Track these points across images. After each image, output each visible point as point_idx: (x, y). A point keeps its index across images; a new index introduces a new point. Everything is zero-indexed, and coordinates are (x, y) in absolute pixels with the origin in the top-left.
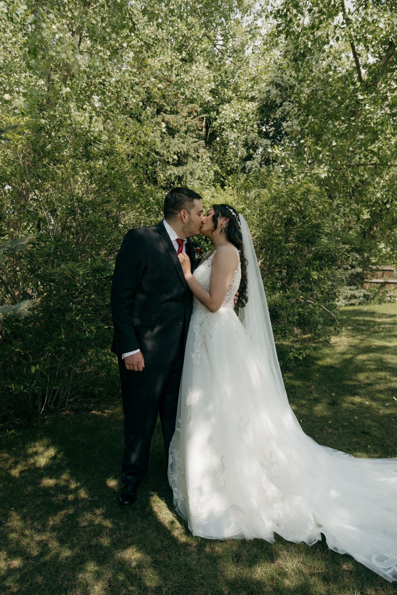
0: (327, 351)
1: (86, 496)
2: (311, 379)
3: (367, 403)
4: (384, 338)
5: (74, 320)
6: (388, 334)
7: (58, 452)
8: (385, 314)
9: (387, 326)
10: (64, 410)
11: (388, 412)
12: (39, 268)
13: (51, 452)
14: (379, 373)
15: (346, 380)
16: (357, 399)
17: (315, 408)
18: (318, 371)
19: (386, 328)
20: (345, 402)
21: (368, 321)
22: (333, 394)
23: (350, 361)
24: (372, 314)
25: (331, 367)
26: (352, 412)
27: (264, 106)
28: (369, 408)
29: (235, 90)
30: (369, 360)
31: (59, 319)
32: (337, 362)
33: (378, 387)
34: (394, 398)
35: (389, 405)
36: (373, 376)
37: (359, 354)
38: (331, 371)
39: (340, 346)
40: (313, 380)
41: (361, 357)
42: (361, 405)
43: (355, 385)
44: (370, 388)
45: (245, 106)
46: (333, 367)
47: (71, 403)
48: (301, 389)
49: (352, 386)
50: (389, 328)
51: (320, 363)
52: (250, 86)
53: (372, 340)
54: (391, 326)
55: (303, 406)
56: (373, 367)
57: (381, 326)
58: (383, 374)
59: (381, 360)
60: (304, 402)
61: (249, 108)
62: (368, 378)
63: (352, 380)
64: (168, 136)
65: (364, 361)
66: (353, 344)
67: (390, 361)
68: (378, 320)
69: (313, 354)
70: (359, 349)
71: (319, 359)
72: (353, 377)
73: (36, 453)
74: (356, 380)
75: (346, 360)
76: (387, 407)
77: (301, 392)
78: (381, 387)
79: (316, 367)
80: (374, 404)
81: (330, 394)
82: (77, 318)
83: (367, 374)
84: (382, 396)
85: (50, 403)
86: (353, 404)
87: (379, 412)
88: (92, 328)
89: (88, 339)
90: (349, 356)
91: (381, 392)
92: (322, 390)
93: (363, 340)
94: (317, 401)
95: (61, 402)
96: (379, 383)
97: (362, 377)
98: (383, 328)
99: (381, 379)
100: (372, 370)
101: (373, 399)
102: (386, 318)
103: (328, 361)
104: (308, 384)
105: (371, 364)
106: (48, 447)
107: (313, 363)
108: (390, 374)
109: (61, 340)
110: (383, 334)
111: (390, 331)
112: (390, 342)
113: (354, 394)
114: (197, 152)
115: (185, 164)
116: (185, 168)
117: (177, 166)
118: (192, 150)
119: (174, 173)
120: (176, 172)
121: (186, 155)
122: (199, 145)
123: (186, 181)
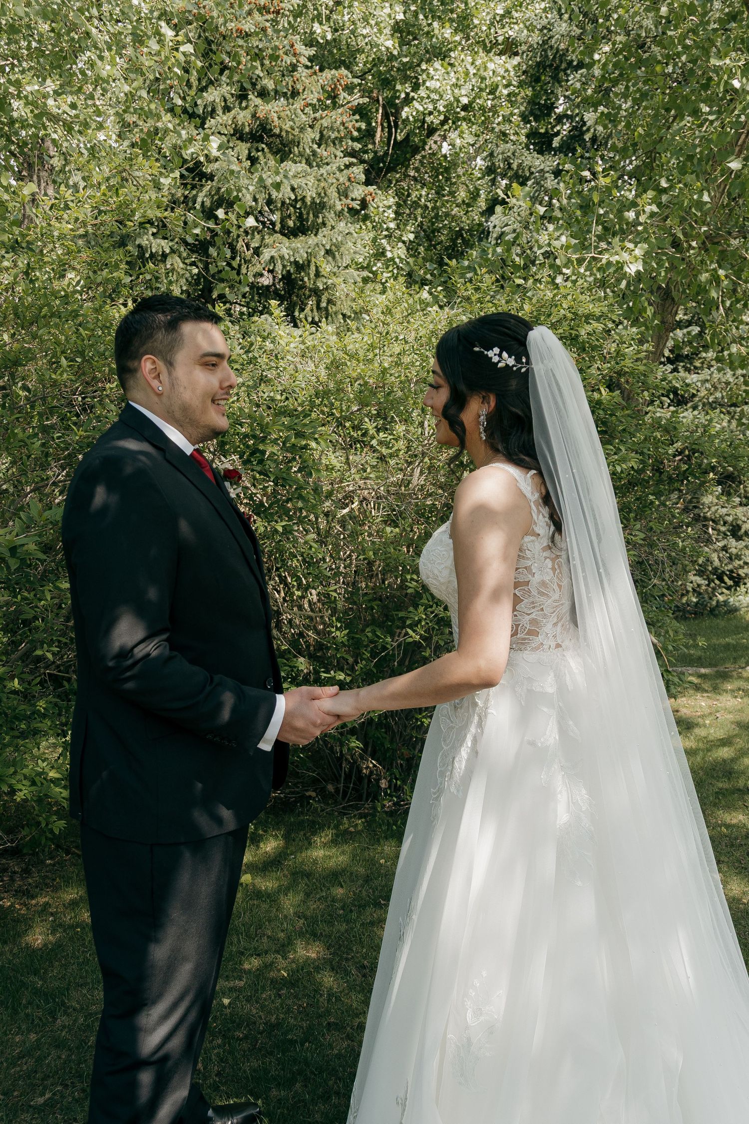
27: (538, 64)
29: (463, 24)
45: (486, 68)
52: (500, 11)
61: (494, 72)
64: (269, 155)
114: (346, 197)
115: (315, 229)
116: (312, 240)
117: (296, 236)
118: (333, 193)
119: (282, 258)
120: (285, 252)
121: (319, 207)
122: (349, 179)
123: (318, 275)
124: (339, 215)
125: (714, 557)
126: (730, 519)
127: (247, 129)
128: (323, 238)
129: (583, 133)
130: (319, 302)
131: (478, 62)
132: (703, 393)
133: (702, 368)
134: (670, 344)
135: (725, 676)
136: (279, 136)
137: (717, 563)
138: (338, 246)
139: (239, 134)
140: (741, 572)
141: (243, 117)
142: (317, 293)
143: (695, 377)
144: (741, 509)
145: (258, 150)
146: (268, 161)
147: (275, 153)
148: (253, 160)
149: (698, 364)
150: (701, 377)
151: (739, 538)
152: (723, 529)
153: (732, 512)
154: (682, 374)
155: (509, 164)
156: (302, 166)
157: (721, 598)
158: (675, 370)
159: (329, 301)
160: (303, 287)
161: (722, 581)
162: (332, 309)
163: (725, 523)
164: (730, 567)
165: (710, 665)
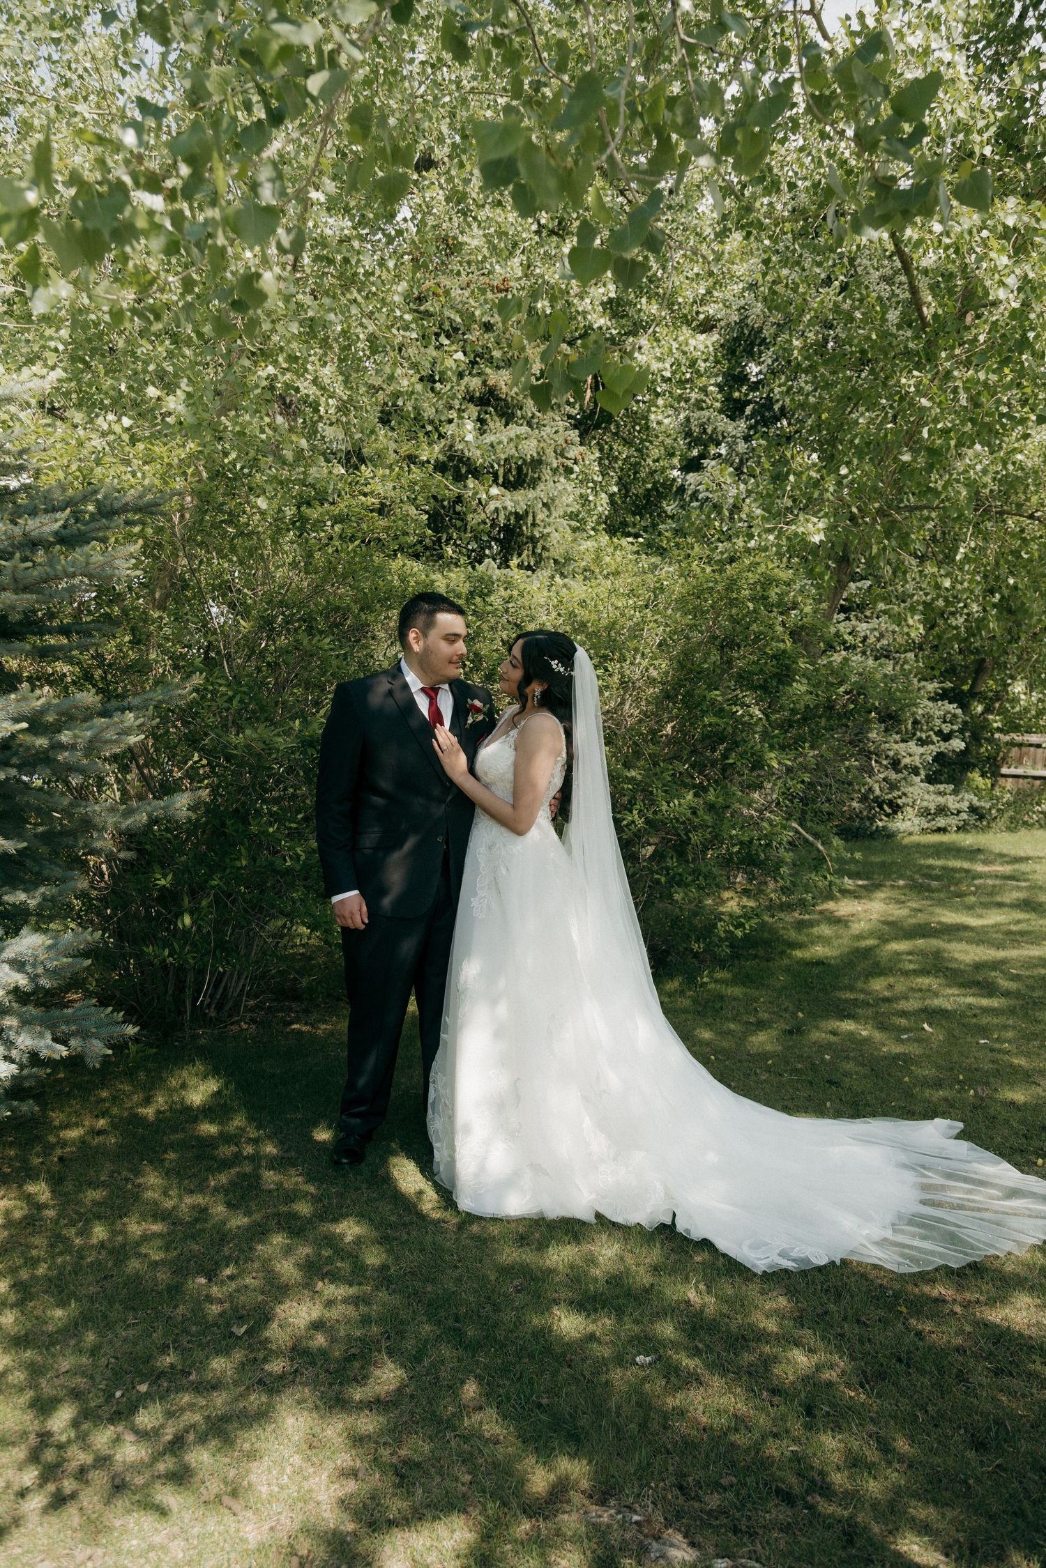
0: (825, 930)
1: (275, 1151)
2: (763, 985)
3: (864, 1033)
4: (970, 908)
5: (265, 833)
6: (984, 899)
7: (226, 1085)
8: (1001, 855)
9: (990, 882)
10: (238, 1022)
11: (897, 1049)
12: (206, 735)
13: (212, 1086)
14: (919, 980)
15: (841, 989)
16: (848, 1026)
17: (753, 1039)
18: (788, 970)
19: (985, 886)
20: (817, 1028)
21: (954, 870)
22: (800, 1015)
23: (867, 952)
24: (973, 853)
25: (819, 963)
26: (823, 1047)
27: (735, 339)
28: (866, 1040)
29: (668, 301)
30: (910, 953)
31: (237, 831)
32: (835, 953)
33: (903, 1005)
34: (925, 1026)
35: (909, 1039)
36: (901, 985)
37: (896, 938)
38: (816, 970)
39: (859, 921)
40: (768, 986)
41: (895, 946)
42: (851, 1036)
43: (856, 1000)
44: (883, 1008)
45: (687, 344)
46: (823, 963)
47: (252, 1010)
48: (734, 1003)
49: (847, 1001)
50: (994, 886)
51: (798, 954)
52: (702, 291)
53: (938, 910)
54: (998, 882)
55: (730, 1032)
56: (911, 967)
57: (977, 882)
58: (924, 981)
59: (937, 954)
60: (732, 1026)
61: (697, 347)
62: (891, 986)
63: (851, 989)
64: (496, 418)
65: (898, 954)
66: (891, 919)
67: (957, 955)
68: (980, 868)
69: (792, 935)
70: (902, 928)
71: (800, 946)
72: (860, 985)
73: (184, 1086)
74: (863, 991)
75: (857, 950)
76: (902, 1041)
77: (734, 1008)
78: (912, 1005)
79: (786, 961)
80: (878, 1036)
81: (794, 1015)
82: (271, 830)
83: (892, 980)
84: (903, 1022)
85: (209, 1006)
86: (834, 1033)
87: (880, 1050)
88: (298, 850)
89: (289, 871)
90: (870, 942)
91: (904, 1014)
92: (778, 1006)
93: (920, 911)
94: (761, 1025)
95: (230, 1004)
96: (907, 998)
97: (878, 985)
98: (977, 887)
99: (920, 990)
100: (906, 973)
101: (882, 1027)
102: (1002, 864)
103: (819, 951)
104: (756, 993)
105: (910, 961)
106: (205, 1077)
107: (783, 953)
108: (942, 981)
109: (239, 869)
110: (973, 899)
111: (991, 894)
112: (980, 916)
113: (844, 1015)
114: (563, 456)
115: (533, 484)
116: (531, 494)
117: (515, 488)
118: (550, 452)
119: (505, 508)
120: (510, 505)
121: (537, 463)
122: (566, 441)
123: (534, 525)
124: (555, 471)
125: (876, 787)
126: (891, 753)
127: (478, 394)
128: (541, 492)
129: (772, 404)
130: (534, 548)
131: (681, 339)
132: (872, 640)
133: (871, 618)
134: (845, 595)
135: (878, 886)
136: (505, 400)
137: (878, 792)
138: (553, 500)
139: (470, 398)
140: (899, 801)
141: (475, 383)
142: (533, 540)
143: (864, 626)
144: (902, 745)
145: (486, 413)
146: (495, 423)
147: (501, 416)
148: (481, 421)
149: (868, 613)
150: (870, 626)
151: (898, 771)
152: (885, 762)
153: (896, 746)
154: (854, 622)
155: (705, 430)
156: (524, 429)
157: (880, 824)
158: (848, 619)
159: (544, 548)
160: (521, 534)
161: (881, 808)
162: (545, 554)
163: (887, 757)
164: (890, 796)
165: (867, 879)
